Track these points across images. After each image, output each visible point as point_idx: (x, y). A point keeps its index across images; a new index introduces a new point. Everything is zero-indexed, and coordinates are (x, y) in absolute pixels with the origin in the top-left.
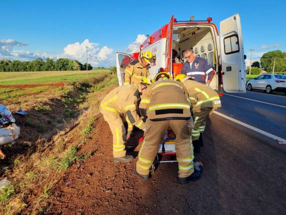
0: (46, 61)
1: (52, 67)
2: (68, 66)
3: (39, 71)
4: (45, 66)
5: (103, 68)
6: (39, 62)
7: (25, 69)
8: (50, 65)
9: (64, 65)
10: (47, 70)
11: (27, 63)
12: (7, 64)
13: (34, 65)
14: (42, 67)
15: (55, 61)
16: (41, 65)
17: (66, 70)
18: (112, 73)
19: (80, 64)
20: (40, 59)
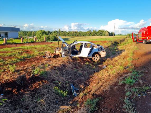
0: (93, 32)
1: (95, 34)
2: (103, 34)
3: (89, 36)
4: (92, 34)
5: (121, 35)
6: (90, 32)
7: (84, 35)
8: (95, 33)
9: (101, 33)
10: (93, 36)
11: (85, 33)
12: (77, 33)
13: (88, 34)
14: (91, 35)
15: (97, 31)
16: (90, 33)
17: (102, 36)
18: (127, 38)
19: (109, 33)
20: (90, 30)
